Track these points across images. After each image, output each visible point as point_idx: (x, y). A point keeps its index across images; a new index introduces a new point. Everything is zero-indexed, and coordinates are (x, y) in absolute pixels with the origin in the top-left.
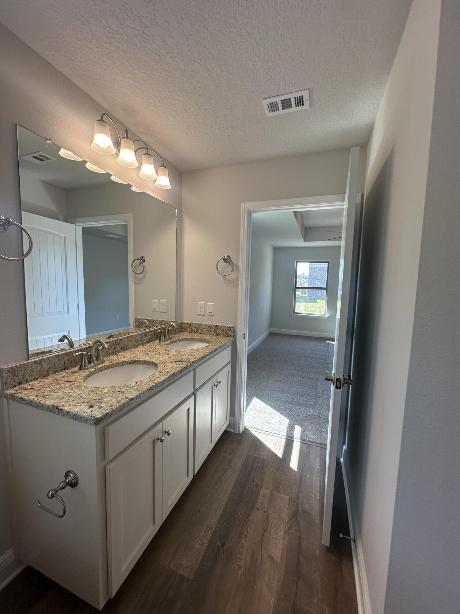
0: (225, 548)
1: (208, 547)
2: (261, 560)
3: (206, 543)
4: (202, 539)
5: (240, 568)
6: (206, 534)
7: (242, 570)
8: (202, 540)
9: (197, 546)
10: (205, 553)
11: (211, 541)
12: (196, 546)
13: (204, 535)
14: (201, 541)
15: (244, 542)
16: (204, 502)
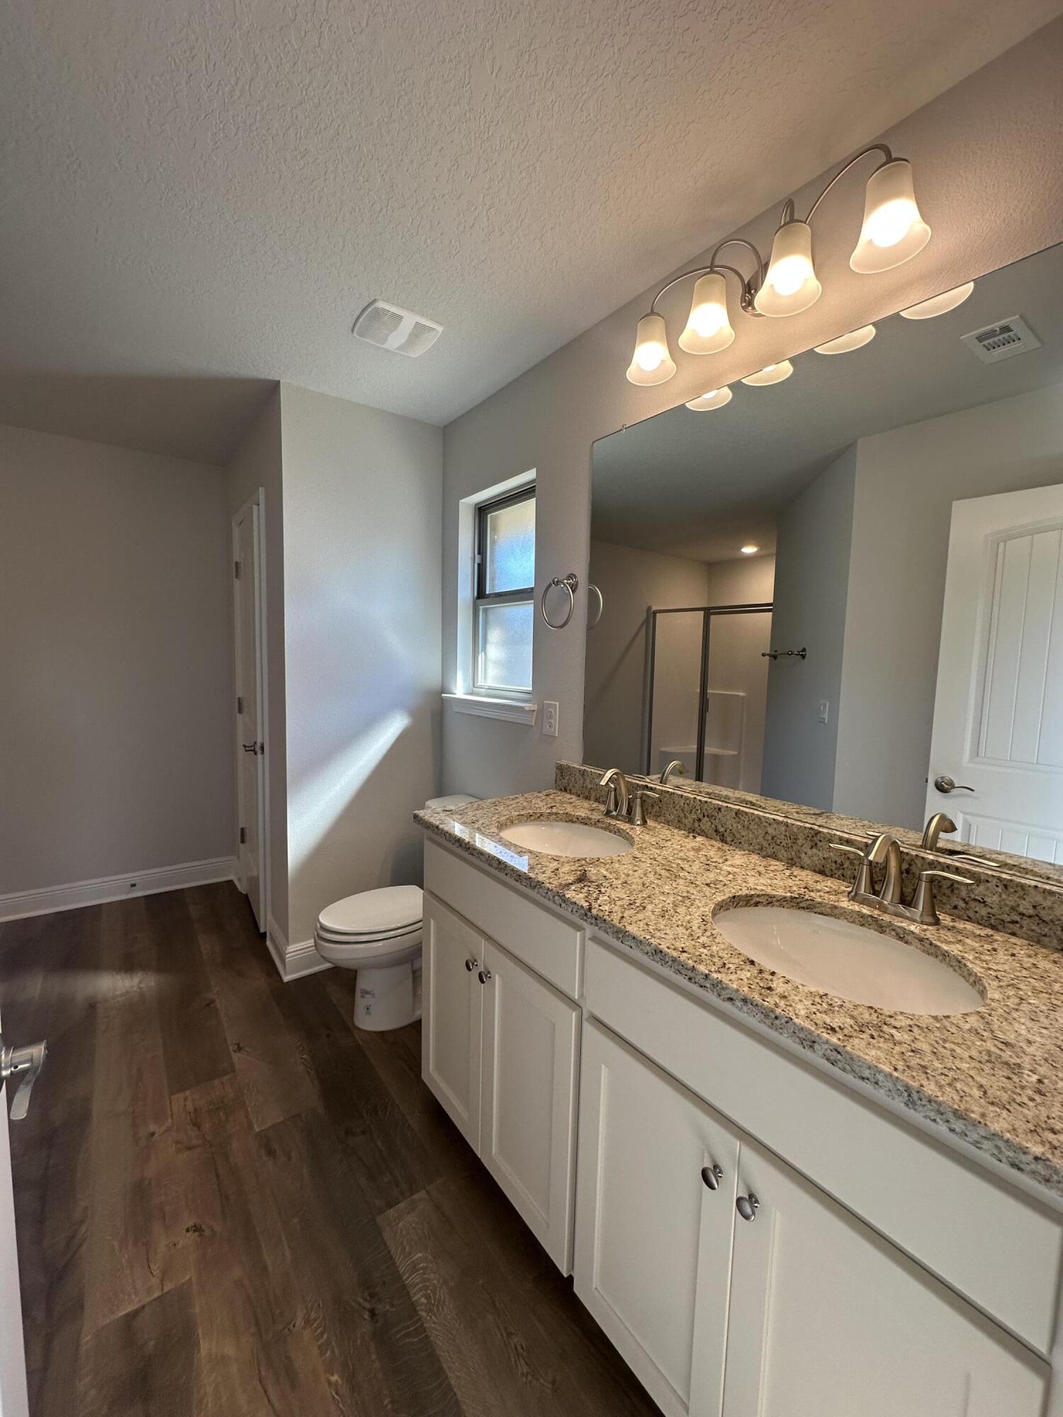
0: (366, 1315)
1: (400, 1277)
2: (265, 1392)
3: (408, 1277)
4: (424, 1274)
5: (308, 1322)
6: (426, 1290)
7: (299, 1322)
8: (421, 1271)
9: (420, 1255)
10: (394, 1263)
11: (403, 1291)
12: (421, 1252)
13: (428, 1284)
14: (422, 1268)
15: (335, 1378)
16: (509, 1335)
